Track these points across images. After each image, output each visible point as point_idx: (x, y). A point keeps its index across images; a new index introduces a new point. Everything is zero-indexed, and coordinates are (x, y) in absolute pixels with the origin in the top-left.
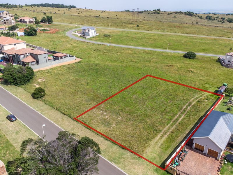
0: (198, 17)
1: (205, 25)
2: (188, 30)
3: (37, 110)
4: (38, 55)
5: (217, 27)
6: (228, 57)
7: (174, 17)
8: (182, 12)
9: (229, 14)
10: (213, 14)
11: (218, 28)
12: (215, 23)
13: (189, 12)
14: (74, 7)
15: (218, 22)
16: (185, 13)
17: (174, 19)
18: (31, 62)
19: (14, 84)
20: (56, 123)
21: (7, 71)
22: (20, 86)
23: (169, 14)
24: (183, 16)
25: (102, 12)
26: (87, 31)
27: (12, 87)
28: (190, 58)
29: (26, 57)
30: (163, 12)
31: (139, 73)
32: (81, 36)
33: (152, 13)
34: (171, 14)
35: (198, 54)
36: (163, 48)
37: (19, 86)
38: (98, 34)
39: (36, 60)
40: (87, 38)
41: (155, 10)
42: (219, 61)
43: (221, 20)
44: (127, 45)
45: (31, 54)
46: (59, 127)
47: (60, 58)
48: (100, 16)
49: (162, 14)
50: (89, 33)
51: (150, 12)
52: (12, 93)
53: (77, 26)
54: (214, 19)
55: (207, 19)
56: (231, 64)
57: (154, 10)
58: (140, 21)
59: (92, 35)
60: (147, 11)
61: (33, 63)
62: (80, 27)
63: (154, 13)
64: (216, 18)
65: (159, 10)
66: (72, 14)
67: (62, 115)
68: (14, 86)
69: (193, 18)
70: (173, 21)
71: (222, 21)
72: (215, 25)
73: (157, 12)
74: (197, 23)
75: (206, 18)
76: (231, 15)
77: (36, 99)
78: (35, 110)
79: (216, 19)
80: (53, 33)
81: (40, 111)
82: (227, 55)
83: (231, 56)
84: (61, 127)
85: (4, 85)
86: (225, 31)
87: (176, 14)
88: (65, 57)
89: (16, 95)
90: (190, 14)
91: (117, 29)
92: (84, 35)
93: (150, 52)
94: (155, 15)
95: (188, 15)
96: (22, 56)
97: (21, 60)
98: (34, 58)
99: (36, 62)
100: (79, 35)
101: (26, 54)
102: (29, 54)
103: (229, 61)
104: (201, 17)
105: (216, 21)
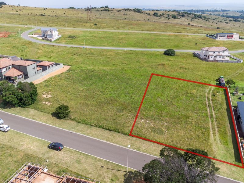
0: (147, 13)
1: (157, 22)
2: (147, 27)
3: (76, 132)
4: (26, 66)
5: (167, 23)
6: (204, 51)
7: (125, 14)
8: (131, 10)
9: (171, 11)
10: (156, 10)
11: (169, 24)
12: (163, 19)
13: (137, 9)
14: (5, 4)
15: (165, 18)
16: (134, 10)
17: (125, 16)
18: (18, 76)
19: (20, 106)
20: (110, 142)
21: (7, 91)
22: (28, 107)
23: (118, 11)
24: (133, 13)
25: (44, 10)
26: (49, 33)
27: (18, 109)
28: (171, 55)
29: (8, 70)
30: (112, 9)
31: (142, 75)
32: (43, 39)
33: (101, 11)
34: (121, 11)
35: (177, 51)
36: (139, 47)
37: (26, 107)
38: (60, 36)
39: (23, 73)
40: (52, 41)
41: (103, 7)
42: (195, 55)
43: (167, 16)
44: (100, 46)
45: (14, 66)
46: (117, 145)
47: (47, 67)
48: (45, 14)
49: (112, 11)
50: (52, 35)
51: (99, 9)
52: (26, 117)
53: (27, 26)
54: (161, 16)
55: (155, 16)
56: (207, 58)
57: (101, 7)
58: (94, 19)
59: (55, 37)
60: (95, 8)
61: (20, 77)
62: (31, 28)
63: (104, 10)
64: (162, 14)
65: (107, 7)
66: (9, 13)
67: (108, 132)
68: (19, 108)
69: (142, 15)
70: (126, 18)
71: (168, 18)
72: (165, 22)
73: (106, 9)
74: (148, 20)
75: (154, 14)
76: (172, 11)
77: (62, 119)
78: (72, 132)
79: (163, 16)
80: (5, 37)
81: (80, 132)
82: (203, 50)
83: (207, 50)
84: (119, 145)
85: (5, 109)
86: (176, 27)
87: (125, 11)
88: (52, 65)
89: (33, 119)
90: (138, 11)
91: (76, 29)
92: (46, 38)
93: (131, 52)
94: (105, 12)
95: (137, 12)
96: (4, 70)
97: (4, 74)
98: (20, 70)
99: (23, 75)
100: (41, 38)
101: (8, 66)
102: (12, 66)
103: (205, 55)
104: (149, 13)
105: (163, 18)
